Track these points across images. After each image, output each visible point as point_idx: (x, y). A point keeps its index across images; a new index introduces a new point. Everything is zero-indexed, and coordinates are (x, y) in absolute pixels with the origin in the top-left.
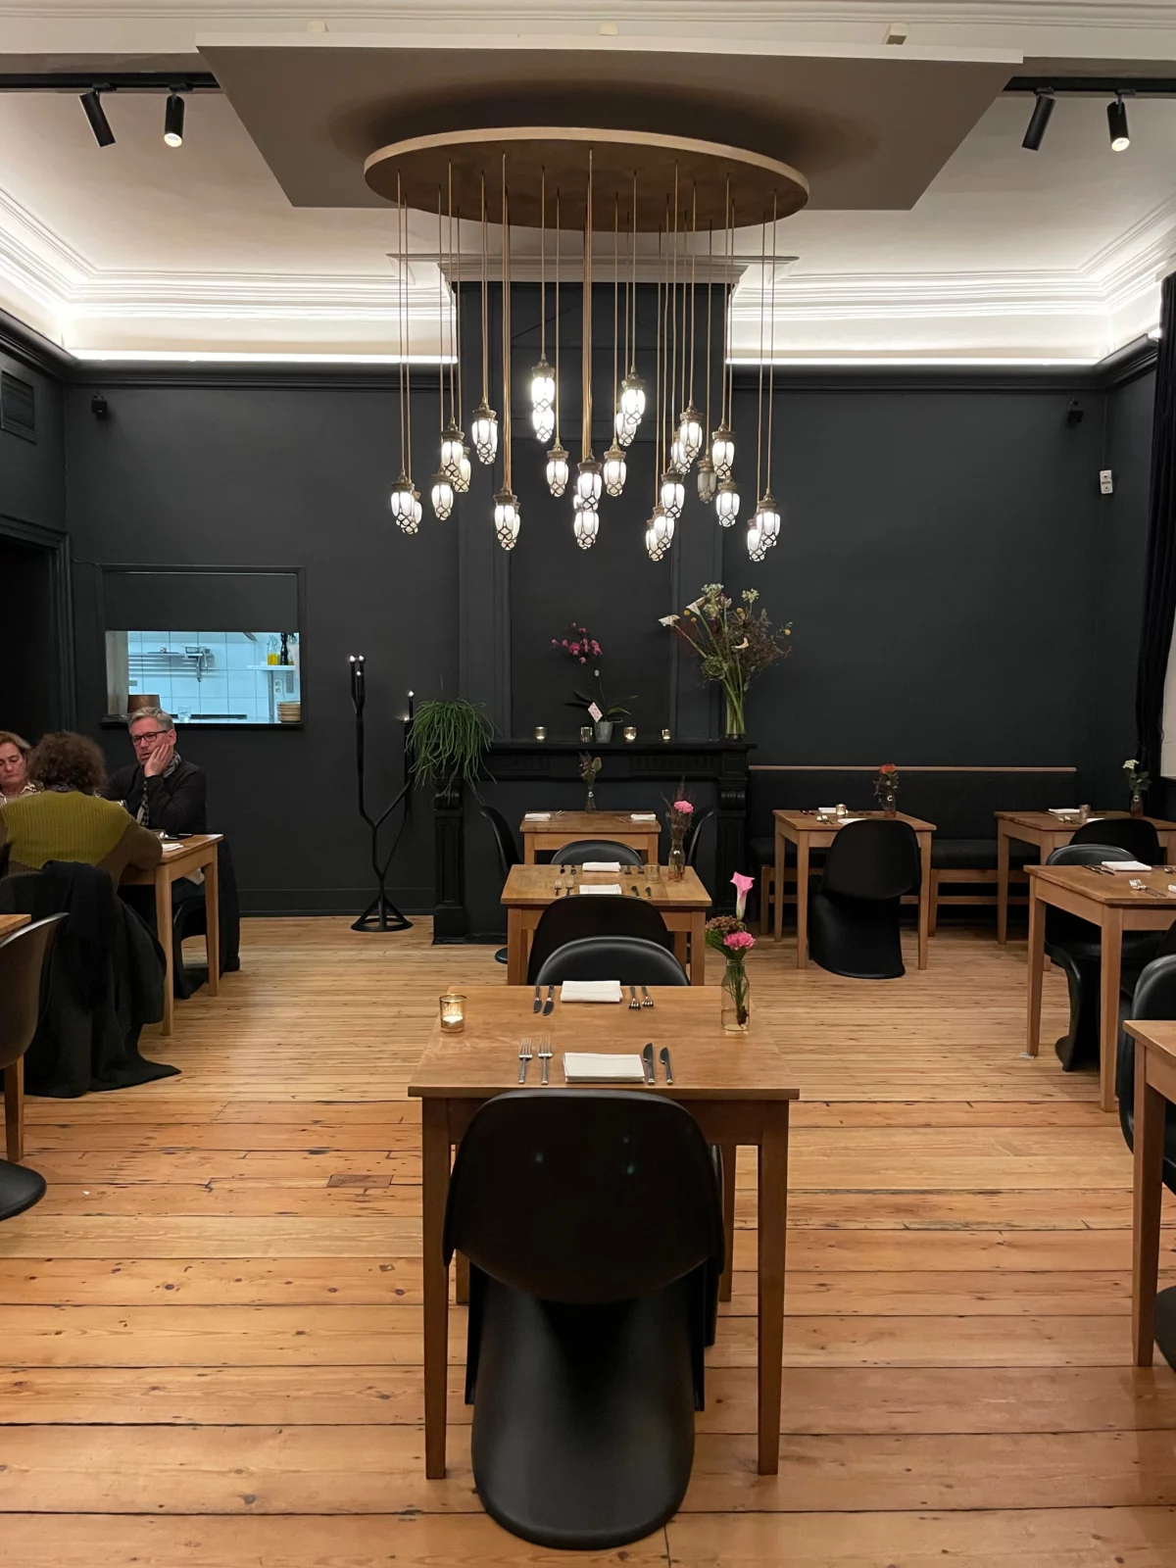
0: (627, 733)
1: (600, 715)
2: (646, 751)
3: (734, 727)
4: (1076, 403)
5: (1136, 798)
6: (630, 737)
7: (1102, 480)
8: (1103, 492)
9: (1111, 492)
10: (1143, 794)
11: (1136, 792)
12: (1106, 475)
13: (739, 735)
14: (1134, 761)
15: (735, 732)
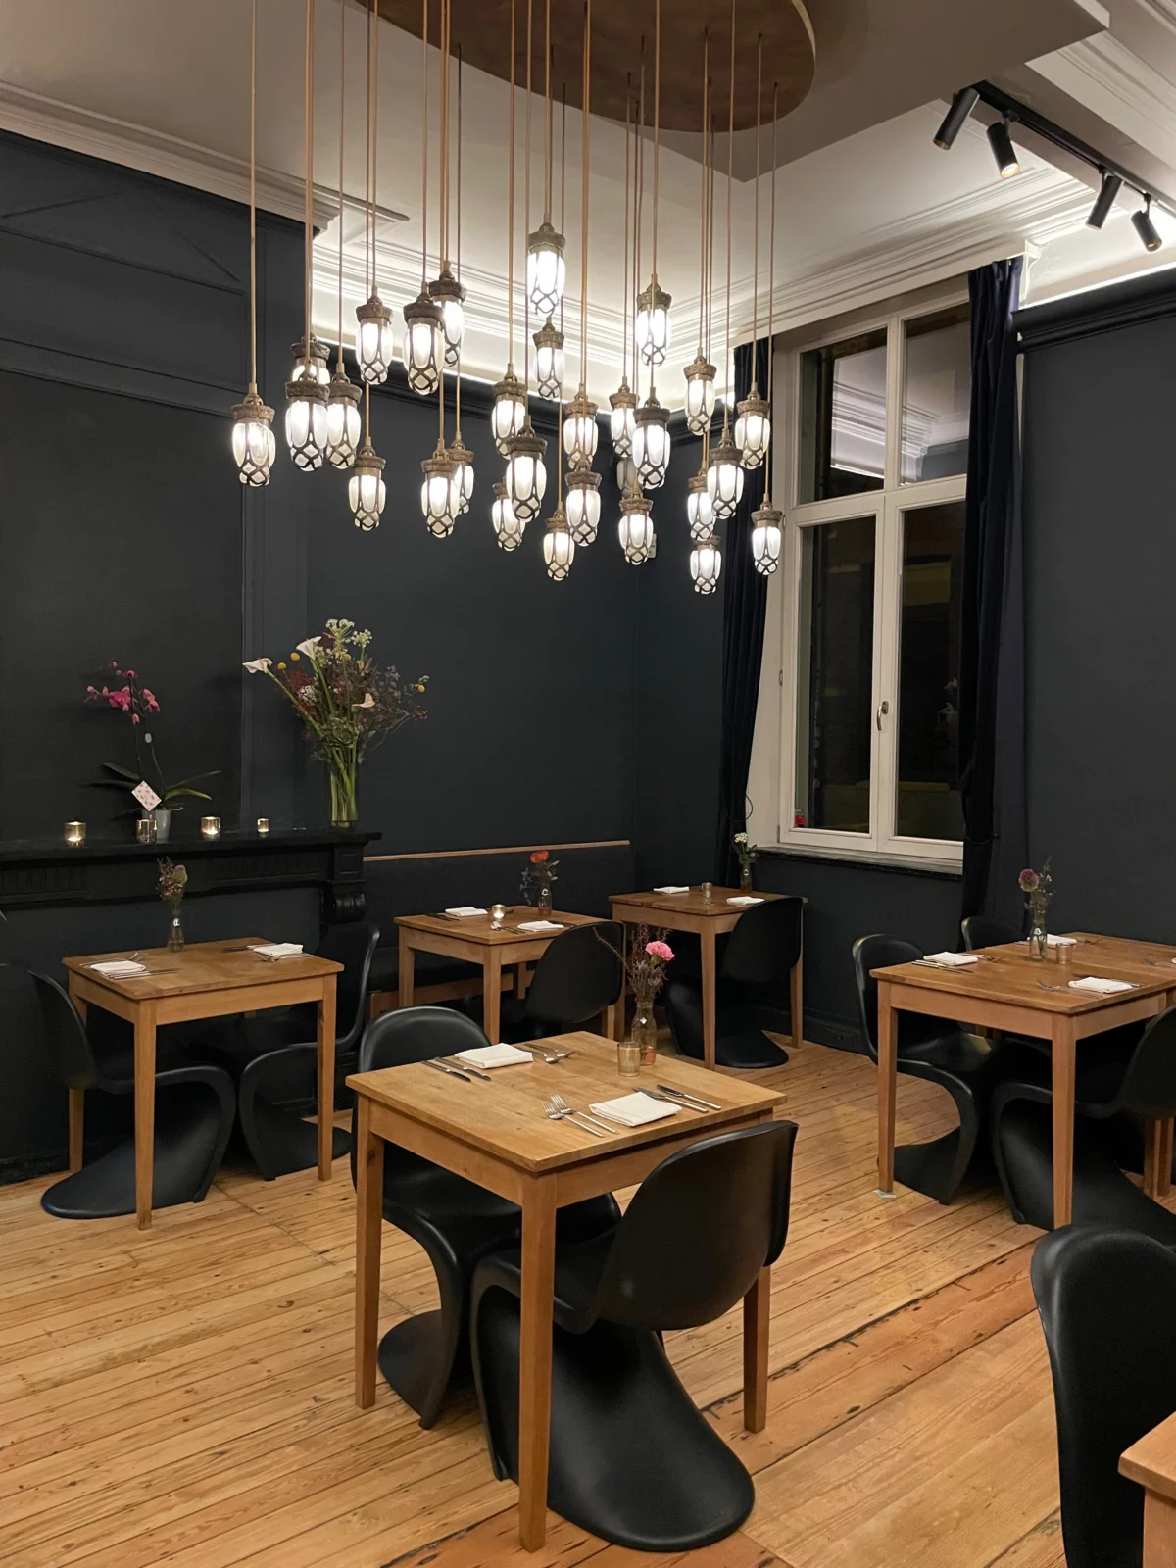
0: (205, 825)
1: (157, 800)
2: (237, 850)
3: (342, 811)
5: (746, 873)
6: (211, 831)
11: (745, 866)
13: (350, 822)
15: (345, 819)
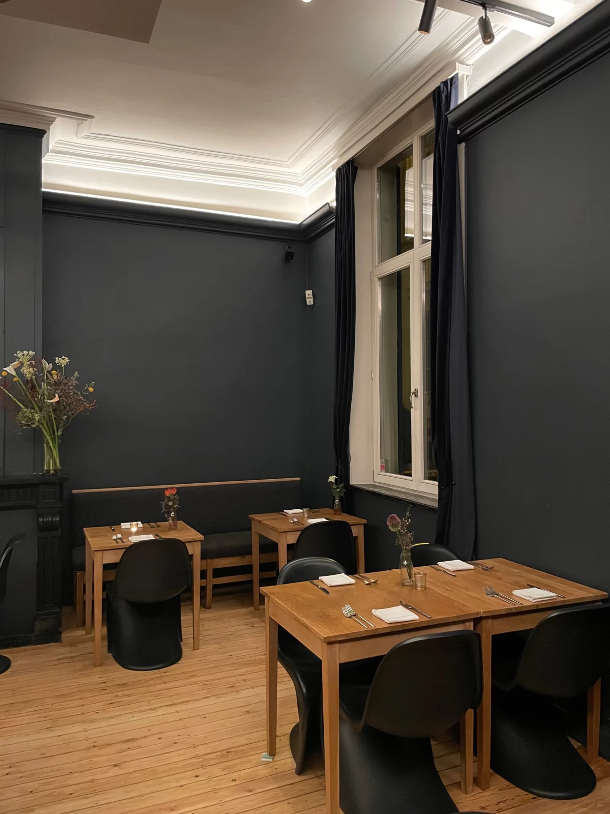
3: (52, 463)
4: (289, 247)
5: (337, 502)
7: (307, 296)
8: (308, 304)
9: (312, 304)
10: (341, 499)
11: (336, 497)
12: (309, 293)
13: (55, 470)
14: (335, 477)
